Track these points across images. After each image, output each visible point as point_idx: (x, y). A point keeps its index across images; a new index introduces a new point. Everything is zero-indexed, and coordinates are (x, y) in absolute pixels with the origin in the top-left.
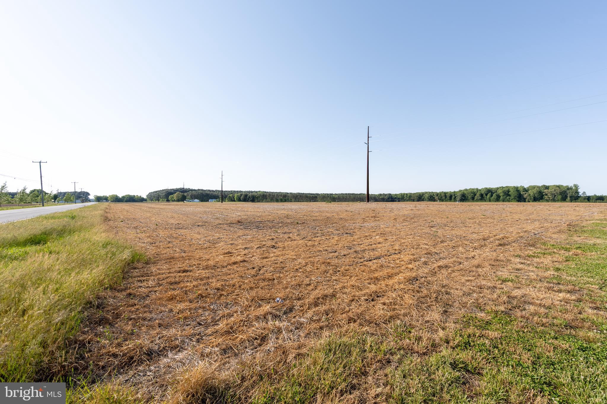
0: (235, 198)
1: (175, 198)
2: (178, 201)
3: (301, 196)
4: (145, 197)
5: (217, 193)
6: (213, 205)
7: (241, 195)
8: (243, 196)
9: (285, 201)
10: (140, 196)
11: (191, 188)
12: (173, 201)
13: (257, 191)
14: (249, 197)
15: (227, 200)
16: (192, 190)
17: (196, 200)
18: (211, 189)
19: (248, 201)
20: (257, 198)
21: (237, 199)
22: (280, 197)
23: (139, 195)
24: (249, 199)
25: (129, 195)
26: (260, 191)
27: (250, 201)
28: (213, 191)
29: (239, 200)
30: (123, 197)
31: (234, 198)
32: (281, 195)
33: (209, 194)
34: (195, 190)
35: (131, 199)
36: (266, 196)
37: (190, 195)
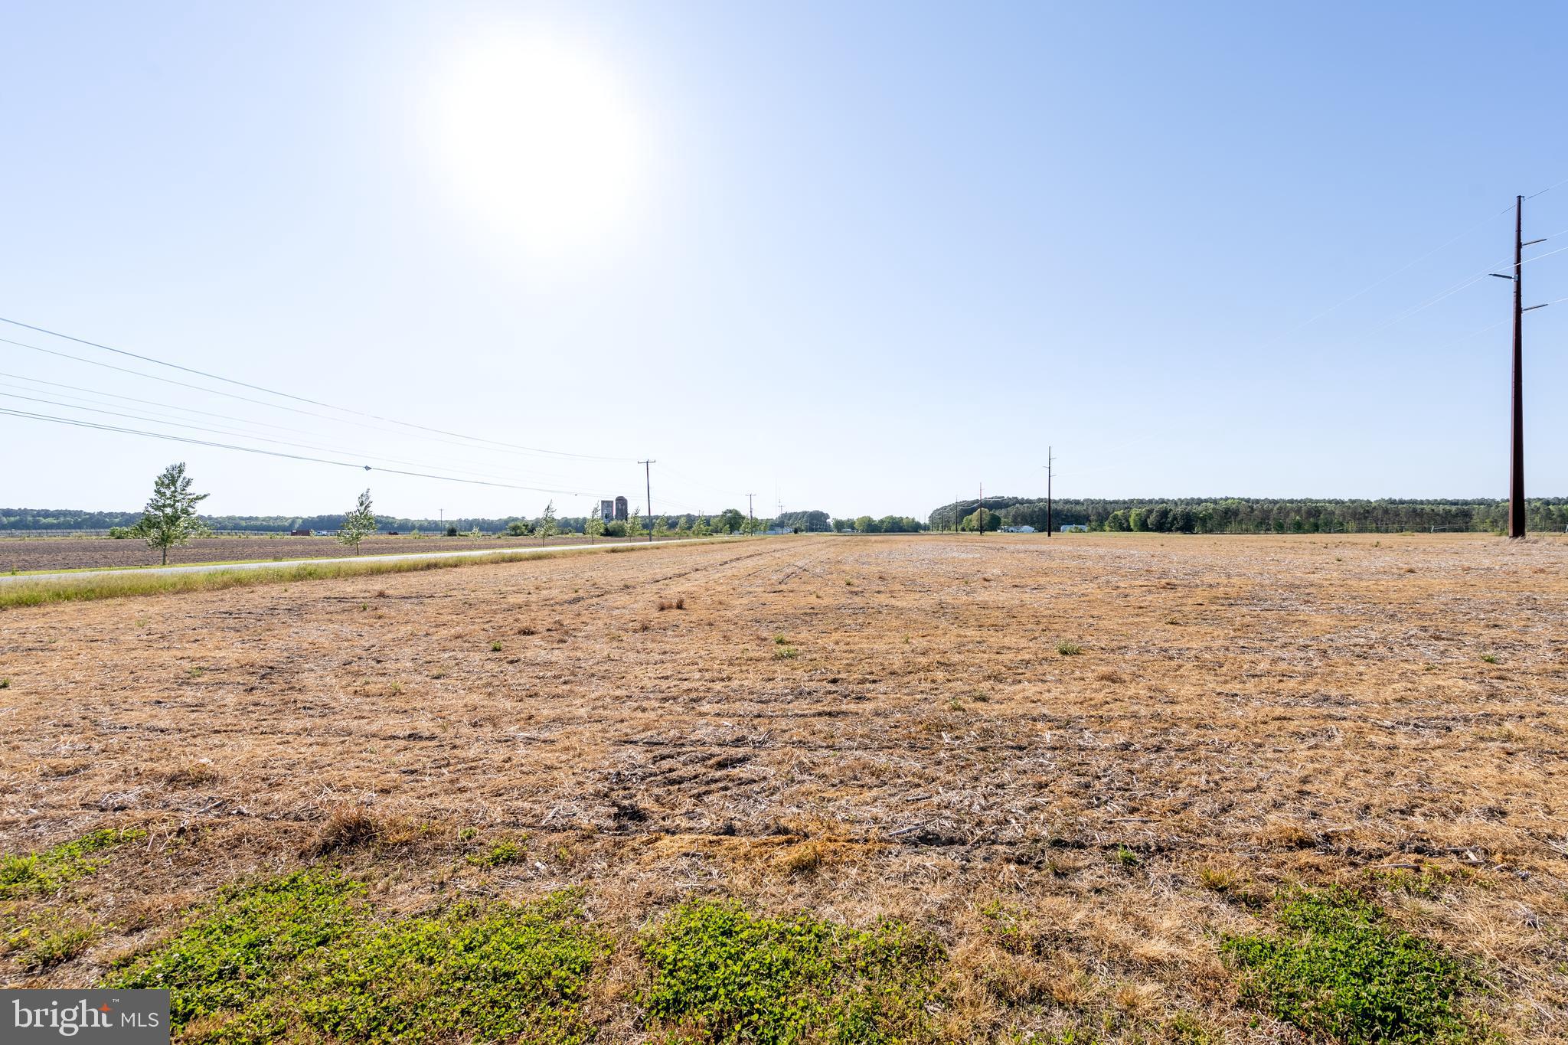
0: (1131, 520)
1: (975, 524)
2: (982, 529)
3: (1386, 511)
4: (923, 519)
5: (1085, 508)
6: (1066, 541)
7: (1150, 512)
8: (1154, 515)
9: (1316, 529)
10: (913, 519)
11: (1020, 498)
12: (971, 530)
13: (1218, 497)
14: (1175, 518)
15: (1108, 528)
16: (1022, 502)
17: (1026, 528)
18: (1073, 497)
19: (1170, 530)
20: (1204, 520)
21: (1135, 525)
22: (1292, 514)
23: (911, 517)
24: (1172, 524)
25: (892, 518)
26: (1227, 499)
27: (1177, 530)
28: (1077, 502)
29: (1144, 527)
30: (882, 521)
31: (1128, 521)
32: (1298, 511)
33: (1062, 511)
34: (1029, 502)
35: (896, 527)
36: (1236, 513)
37: (1013, 515)
